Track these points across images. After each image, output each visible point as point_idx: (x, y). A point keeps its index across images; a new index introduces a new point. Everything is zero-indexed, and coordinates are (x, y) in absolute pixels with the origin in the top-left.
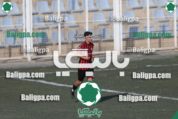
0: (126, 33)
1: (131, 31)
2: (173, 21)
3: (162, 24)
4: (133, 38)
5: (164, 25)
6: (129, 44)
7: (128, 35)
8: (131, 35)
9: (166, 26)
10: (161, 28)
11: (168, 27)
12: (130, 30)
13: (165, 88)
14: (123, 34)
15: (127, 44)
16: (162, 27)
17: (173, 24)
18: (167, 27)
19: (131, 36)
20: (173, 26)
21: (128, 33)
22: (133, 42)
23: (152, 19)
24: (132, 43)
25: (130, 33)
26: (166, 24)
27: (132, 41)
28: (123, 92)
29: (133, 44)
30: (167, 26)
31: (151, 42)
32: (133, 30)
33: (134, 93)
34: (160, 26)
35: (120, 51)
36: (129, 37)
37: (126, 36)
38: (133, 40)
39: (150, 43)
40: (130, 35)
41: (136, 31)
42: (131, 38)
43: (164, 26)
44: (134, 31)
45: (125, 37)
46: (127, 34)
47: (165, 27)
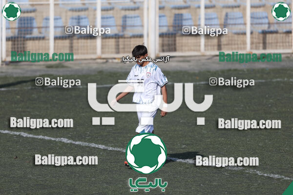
0: (12, 28)
1: (21, 24)
2: (95, 10)
3: (76, 14)
4: (24, 37)
5: (79, 16)
6: (18, 48)
7: (16, 31)
8: (21, 31)
9: (82, 18)
10: (74, 21)
11: (86, 20)
12: (19, 23)
13: (78, 126)
14: (7, 28)
15: (13, 46)
16: (76, 19)
17: (95, 15)
18: (84, 20)
19: (21, 34)
20: (95, 18)
21: (15, 28)
22: (24, 44)
23: (58, 4)
24: (22, 46)
25: (20, 28)
26: (82, 14)
27: (22, 42)
28: (5, 130)
29: (24, 48)
30: (85, 18)
31: (56, 44)
32: (24, 24)
33: (25, 132)
34: (73, 18)
35: (2, 58)
36: (18, 34)
37: (12, 32)
38: (24, 41)
39: (55, 46)
40: (19, 31)
41: (29, 25)
42: (21, 37)
43: (79, 19)
44: (26, 25)
45: (10, 34)
46: (13, 30)
47: (81, 21)
